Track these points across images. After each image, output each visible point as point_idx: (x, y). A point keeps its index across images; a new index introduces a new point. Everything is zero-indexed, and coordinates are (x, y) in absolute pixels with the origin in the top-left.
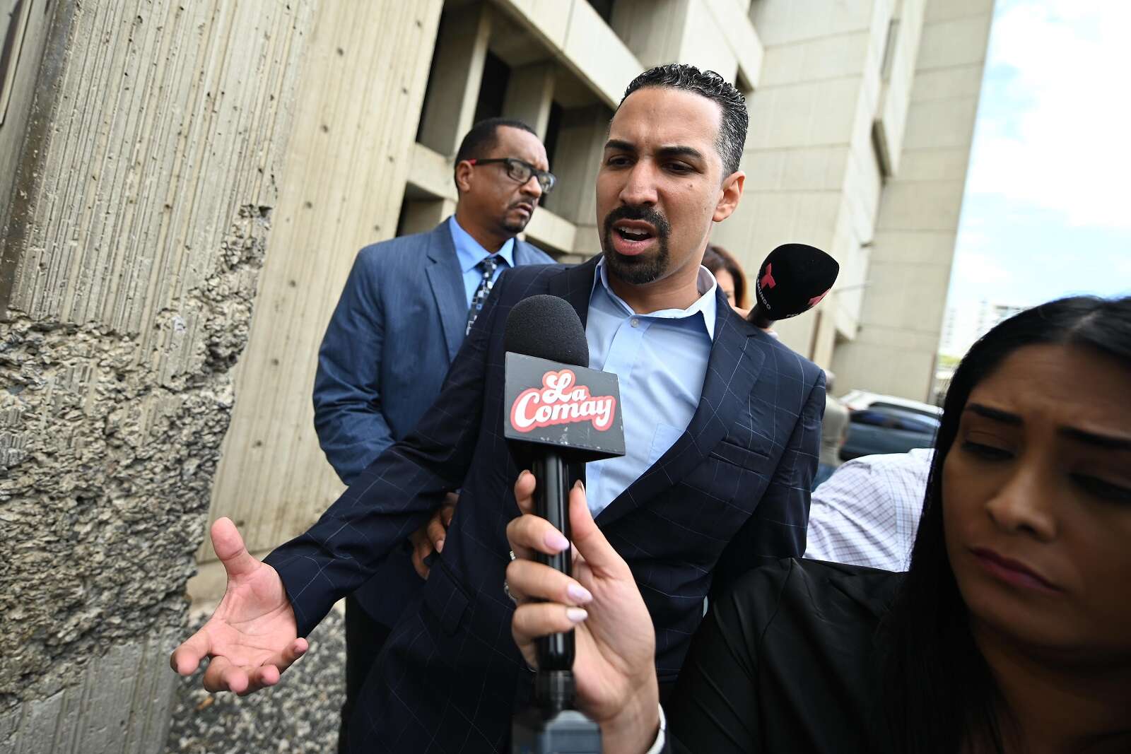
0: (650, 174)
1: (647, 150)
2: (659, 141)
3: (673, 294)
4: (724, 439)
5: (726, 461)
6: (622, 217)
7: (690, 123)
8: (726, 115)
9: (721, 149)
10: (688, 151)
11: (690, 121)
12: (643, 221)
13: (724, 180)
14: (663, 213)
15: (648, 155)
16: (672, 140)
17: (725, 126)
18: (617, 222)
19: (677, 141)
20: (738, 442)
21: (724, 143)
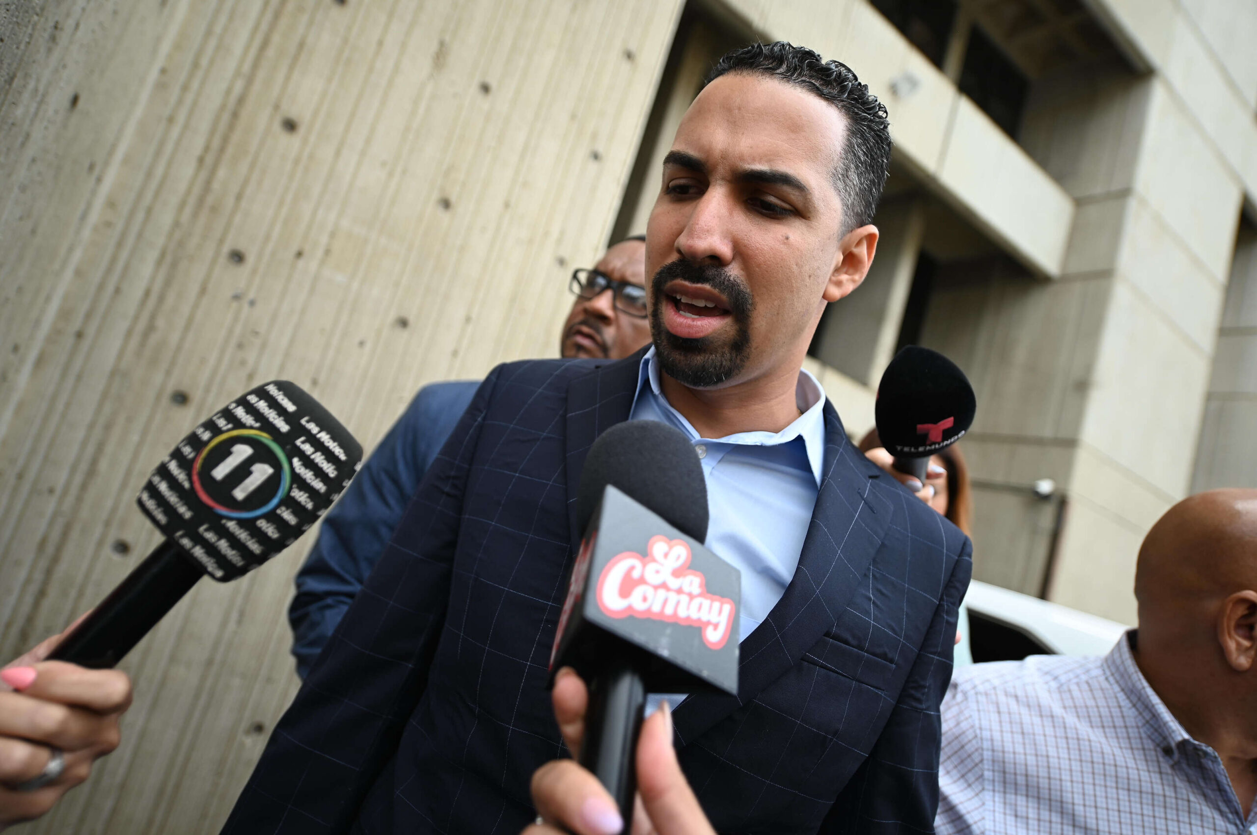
0: (724, 211)
1: (721, 170)
2: (742, 158)
3: (757, 408)
4: (827, 634)
5: (830, 670)
6: (675, 277)
7: (793, 136)
8: (853, 132)
9: (840, 185)
10: (786, 179)
11: (792, 131)
12: (707, 286)
13: (843, 235)
14: (743, 278)
15: (723, 179)
16: (761, 159)
17: (849, 148)
18: (669, 284)
19: (769, 161)
20: (850, 639)
21: (845, 176)
